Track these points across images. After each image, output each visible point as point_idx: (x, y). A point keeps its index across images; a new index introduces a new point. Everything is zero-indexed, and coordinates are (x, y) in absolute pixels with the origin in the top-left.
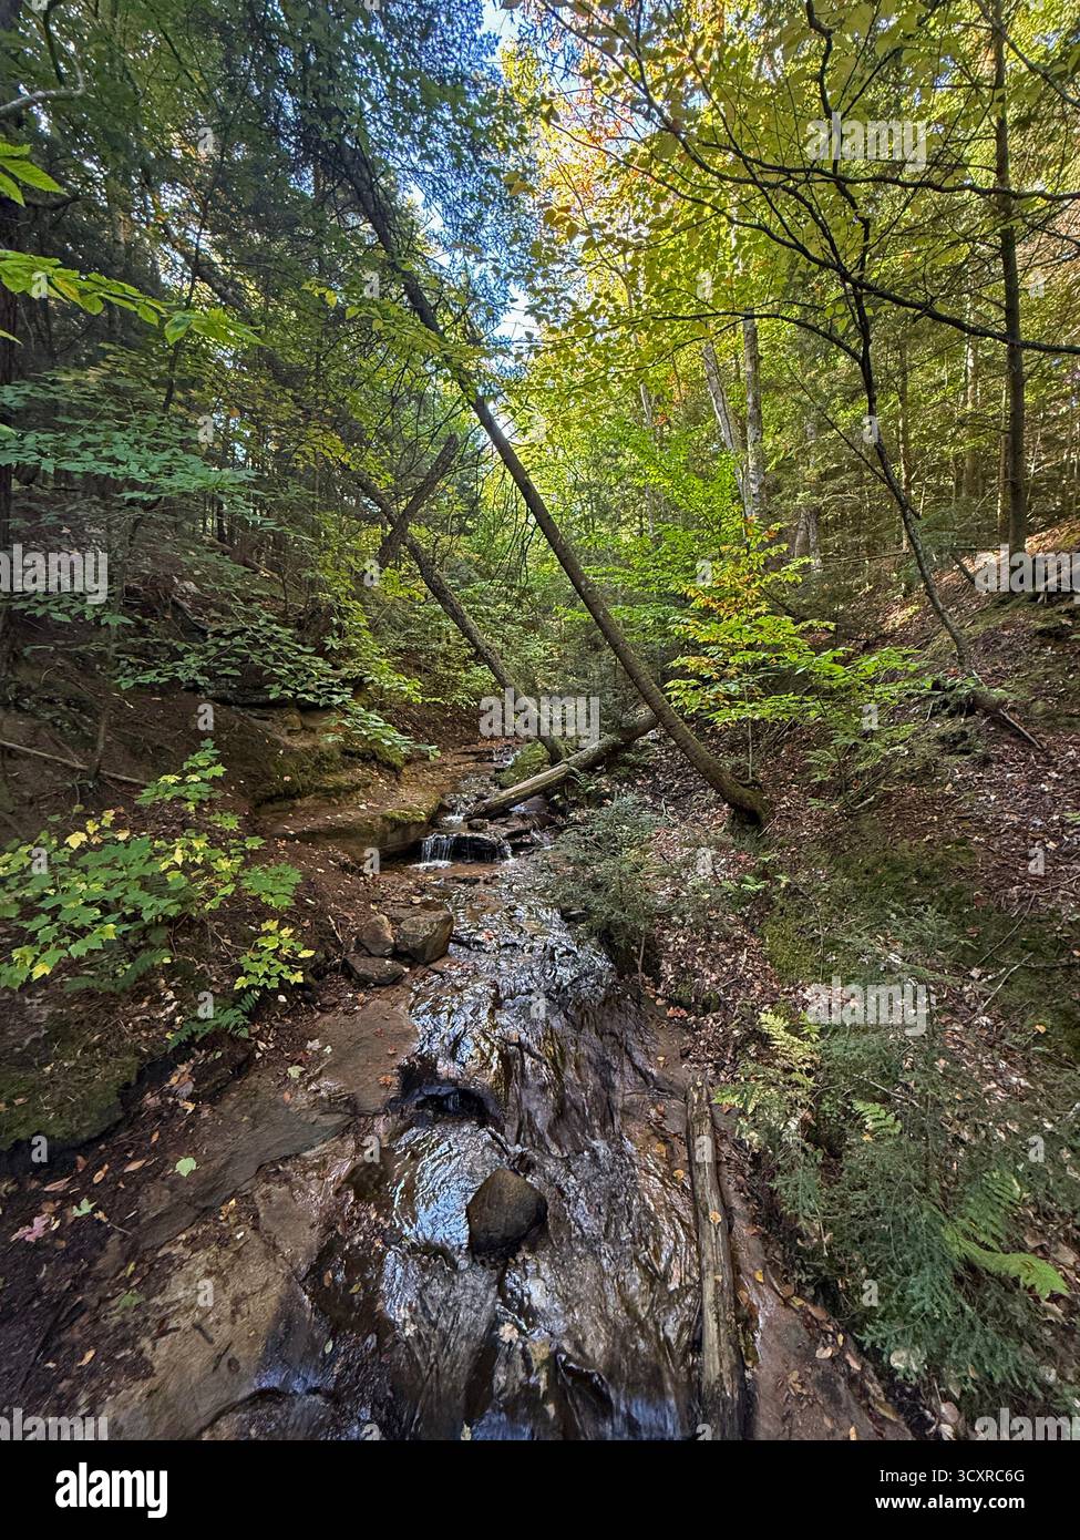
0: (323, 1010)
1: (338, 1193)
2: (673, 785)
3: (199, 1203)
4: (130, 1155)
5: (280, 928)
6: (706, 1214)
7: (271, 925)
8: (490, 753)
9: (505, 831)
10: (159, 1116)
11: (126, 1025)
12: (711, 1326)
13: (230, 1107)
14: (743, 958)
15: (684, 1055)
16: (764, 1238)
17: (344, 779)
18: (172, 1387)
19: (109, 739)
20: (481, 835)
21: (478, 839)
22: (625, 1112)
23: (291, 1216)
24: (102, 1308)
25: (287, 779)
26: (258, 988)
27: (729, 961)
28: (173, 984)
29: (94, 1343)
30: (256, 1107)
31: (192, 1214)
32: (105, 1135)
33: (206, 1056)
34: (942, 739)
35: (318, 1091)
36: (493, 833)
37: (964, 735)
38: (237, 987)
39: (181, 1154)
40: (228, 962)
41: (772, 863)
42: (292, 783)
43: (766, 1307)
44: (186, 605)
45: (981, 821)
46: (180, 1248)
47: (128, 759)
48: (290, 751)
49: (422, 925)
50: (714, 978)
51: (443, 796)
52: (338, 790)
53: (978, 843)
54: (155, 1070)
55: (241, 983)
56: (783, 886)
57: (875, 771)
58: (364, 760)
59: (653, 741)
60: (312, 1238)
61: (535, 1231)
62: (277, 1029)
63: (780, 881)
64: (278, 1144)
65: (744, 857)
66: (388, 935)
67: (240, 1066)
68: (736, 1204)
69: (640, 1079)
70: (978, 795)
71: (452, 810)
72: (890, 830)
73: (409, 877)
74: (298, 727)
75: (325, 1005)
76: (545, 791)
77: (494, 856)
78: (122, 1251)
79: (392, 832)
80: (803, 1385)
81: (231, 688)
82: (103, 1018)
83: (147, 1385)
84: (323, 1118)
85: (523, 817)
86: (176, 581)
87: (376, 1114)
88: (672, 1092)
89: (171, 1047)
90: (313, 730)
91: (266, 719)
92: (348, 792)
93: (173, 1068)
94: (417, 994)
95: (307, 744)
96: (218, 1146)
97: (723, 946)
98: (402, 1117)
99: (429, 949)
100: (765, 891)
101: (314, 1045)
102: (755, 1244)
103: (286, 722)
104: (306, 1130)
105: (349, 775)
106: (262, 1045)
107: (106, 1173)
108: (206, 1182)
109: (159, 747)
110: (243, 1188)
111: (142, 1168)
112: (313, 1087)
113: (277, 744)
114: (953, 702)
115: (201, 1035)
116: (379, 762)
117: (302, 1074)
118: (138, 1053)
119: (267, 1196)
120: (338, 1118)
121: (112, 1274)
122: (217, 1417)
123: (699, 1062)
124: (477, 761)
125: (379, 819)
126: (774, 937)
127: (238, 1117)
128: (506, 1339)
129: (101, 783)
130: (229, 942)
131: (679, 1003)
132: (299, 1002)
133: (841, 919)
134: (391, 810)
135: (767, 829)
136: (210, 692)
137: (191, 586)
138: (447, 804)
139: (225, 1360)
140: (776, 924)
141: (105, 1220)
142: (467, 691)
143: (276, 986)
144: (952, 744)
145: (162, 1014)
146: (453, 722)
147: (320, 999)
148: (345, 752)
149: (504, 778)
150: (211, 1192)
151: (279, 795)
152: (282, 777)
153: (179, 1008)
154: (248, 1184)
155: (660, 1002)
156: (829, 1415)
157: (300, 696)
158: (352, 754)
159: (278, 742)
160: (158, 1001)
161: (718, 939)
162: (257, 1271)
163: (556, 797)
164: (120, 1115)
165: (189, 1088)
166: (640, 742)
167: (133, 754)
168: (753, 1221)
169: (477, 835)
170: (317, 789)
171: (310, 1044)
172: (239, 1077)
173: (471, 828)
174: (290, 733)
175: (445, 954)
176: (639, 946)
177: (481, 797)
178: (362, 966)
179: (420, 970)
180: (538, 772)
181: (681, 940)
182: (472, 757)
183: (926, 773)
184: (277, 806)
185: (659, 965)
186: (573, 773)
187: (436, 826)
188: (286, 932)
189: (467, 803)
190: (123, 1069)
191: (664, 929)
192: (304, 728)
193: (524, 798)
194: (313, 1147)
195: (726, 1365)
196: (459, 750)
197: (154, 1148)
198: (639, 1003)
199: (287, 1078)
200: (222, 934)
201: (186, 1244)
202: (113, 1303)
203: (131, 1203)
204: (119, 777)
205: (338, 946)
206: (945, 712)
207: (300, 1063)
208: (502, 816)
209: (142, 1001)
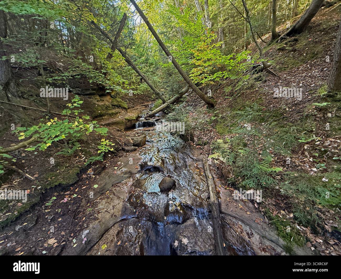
0: (120, 157)
1: (131, 187)
2: (193, 104)
3: (100, 192)
4: (83, 186)
5: (106, 140)
6: (209, 177)
7: (103, 140)
8: (148, 105)
9: (155, 120)
10: (87, 179)
11: (74, 162)
12: (212, 194)
13: (103, 175)
14: (212, 133)
15: (201, 154)
16: (220, 180)
17: (114, 111)
18: (103, 220)
19: (50, 104)
20: (149, 121)
21: (148, 122)
22: (190, 166)
23: (121, 192)
24: (85, 211)
25: (99, 112)
26: (103, 152)
27: (209, 135)
28: (83, 154)
29: (85, 216)
30: (109, 175)
31: (100, 194)
32: (75, 183)
33: (95, 167)
34: (255, 79)
35: (122, 171)
36: (151, 120)
37: (260, 76)
38: (98, 153)
39: (94, 184)
40: (95, 148)
41: (217, 113)
42: (101, 113)
43: (222, 190)
44: (61, 69)
45: (265, 93)
46: (99, 200)
47: (57, 109)
48: (99, 105)
49: (139, 139)
50: (206, 138)
51: (139, 114)
52: (113, 114)
53: (264, 98)
54: (84, 170)
55: (99, 152)
56: (220, 117)
57: (240, 89)
58: (117, 107)
59: (187, 96)
60: (127, 195)
61: (174, 187)
62: (110, 161)
63: (219, 116)
64: (115, 181)
65: (210, 114)
66: (131, 141)
67: (103, 168)
68: (214, 176)
69: (192, 160)
70: (263, 89)
71: (141, 117)
72: (243, 100)
73: (134, 132)
74: (100, 100)
75: (120, 156)
76: (162, 110)
77: (153, 125)
78: (86, 202)
79: (128, 122)
80: (230, 200)
81: (79, 91)
82: (68, 161)
83: (98, 221)
84: (124, 175)
85: (159, 116)
86: (57, 63)
87: (136, 173)
88: (199, 161)
89: (86, 166)
90: (103, 100)
91: (91, 98)
92: (115, 114)
93: (88, 170)
94: (140, 152)
95: (103, 104)
96: (102, 182)
97: (207, 132)
98: (142, 173)
99: (141, 143)
100: (216, 119)
101: (119, 163)
102: (219, 182)
103: (96, 98)
104: (121, 178)
105: (115, 110)
106: (107, 164)
107: (78, 189)
108: (101, 188)
109: (64, 106)
110: (110, 189)
111: (86, 188)
112: (121, 170)
113: (95, 104)
114: (258, 70)
115: (92, 162)
116: (121, 107)
117: (118, 168)
118: (78, 167)
119: (115, 190)
120: (128, 175)
121: (85, 206)
122: (114, 224)
123: (204, 154)
124: (145, 107)
125: (124, 120)
126: (219, 128)
127: (105, 177)
128: (171, 203)
129: (52, 114)
130: (94, 145)
131: (199, 145)
132: (114, 156)
133: (233, 120)
134: (127, 117)
135: (216, 107)
136: (74, 92)
137: (61, 64)
138: (140, 116)
139: (113, 215)
140: (219, 125)
141: (80, 197)
142: (140, 90)
143: (108, 151)
144: (257, 79)
145: (82, 160)
146: (138, 99)
147: (118, 155)
148: (113, 105)
149: (152, 109)
150: (103, 190)
151: (98, 116)
152: (98, 111)
153: (86, 158)
154: (111, 188)
155: (194, 145)
156: (235, 203)
157: (97, 82)
158: (114, 106)
159: (95, 103)
160: (80, 157)
161: (206, 131)
162: (116, 201)
163: (166, 111)
164: (78, 179)
165: (93, 173)
166: (184, 96)
167: (58, 108)
168: (218, 178)
169: (148, 121)
170: (108, 114)
171: (118, 163)
172: (103, 170)
173: (146, 120)
174: (98, 101)
175: (145, 144)
176: (189, 136)
177: (147, 114)
178: (126, 148)
179: (140, 148)
180: (160, 106)
181: (198, 133)
182: (144, 106)
183: (252, 86)
184: (98, 118)
185: (194, 138)
186: (169, 105)
187: (138, 120)
188: (107, 141)
189: (145, 115)
190: (76, 170)
191: (194, 131)
192: (101, 100)
193: (158, 112)
194: (123, 181)
195: (215, 198)
196: (141, 105)
197: (87, 184)
198: (190, 147)
199: (114, 169)
200: (92, 143)
201: (100, 199)
202: (87, 210)
203: (85, 193)
204: (56, 113)
205: (120, 145)
206: (256, 73)
207: (117, 166)
208: (153, 117)
209: (76, 157)
